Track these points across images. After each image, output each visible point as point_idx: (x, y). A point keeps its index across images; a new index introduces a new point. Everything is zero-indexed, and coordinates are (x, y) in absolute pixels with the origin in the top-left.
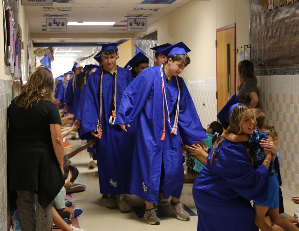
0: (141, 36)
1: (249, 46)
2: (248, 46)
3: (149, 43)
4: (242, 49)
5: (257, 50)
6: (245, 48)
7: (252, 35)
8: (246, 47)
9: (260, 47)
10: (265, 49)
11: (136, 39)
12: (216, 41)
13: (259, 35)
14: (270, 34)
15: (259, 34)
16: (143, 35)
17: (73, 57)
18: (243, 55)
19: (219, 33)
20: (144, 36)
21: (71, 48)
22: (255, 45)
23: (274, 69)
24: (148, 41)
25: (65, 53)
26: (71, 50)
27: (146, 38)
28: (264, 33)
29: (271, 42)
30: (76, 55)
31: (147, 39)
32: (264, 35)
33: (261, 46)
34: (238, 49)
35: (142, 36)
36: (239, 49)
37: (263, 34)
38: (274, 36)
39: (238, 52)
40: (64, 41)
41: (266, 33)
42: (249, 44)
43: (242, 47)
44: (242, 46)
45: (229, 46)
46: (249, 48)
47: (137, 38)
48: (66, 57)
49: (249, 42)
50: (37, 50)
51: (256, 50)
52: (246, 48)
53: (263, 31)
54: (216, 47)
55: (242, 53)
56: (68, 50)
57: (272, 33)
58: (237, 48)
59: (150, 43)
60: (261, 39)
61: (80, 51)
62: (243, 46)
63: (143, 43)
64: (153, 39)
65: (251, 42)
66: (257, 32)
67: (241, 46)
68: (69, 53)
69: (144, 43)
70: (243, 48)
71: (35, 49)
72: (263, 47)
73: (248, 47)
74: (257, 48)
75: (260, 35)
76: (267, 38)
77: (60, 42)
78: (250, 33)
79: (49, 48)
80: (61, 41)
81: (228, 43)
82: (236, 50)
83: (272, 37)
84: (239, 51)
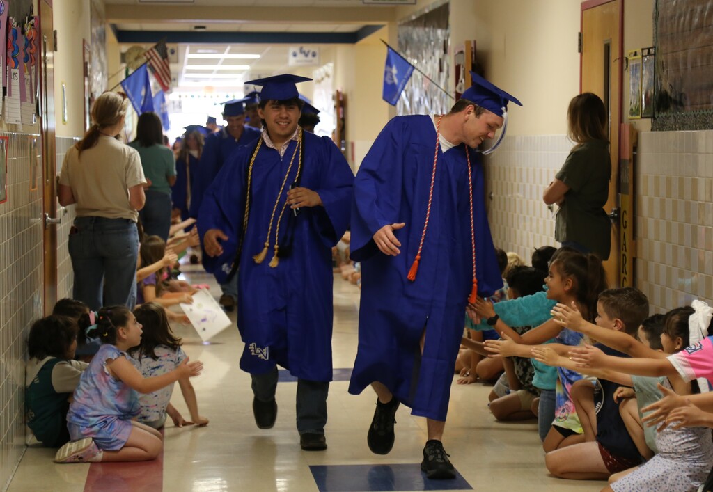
0: (410, 16)
1: (652, 51)
2: (649, 49)
3: (428, 38)
4: (636, 57)
5: (669, 61)
6: (643, 56)
7: (659, 20)
8: (646, 52)
9: (674, 54)
10: (685, 59)
11: (400, 26)
12: (580, 35)
13: (674, 23)
14: (696, 20)
15: (673, 20)
16: (415, 14)
17: (241, 72)
18: (638, 75)
19: (588, 12)
20: (418, 15)
21: (229, 47)
22: (664, 48)
23: (703, 114)
24: (427, 29)
25: (215, 62)
26: (230, 52)
27: (423, 22)
28: (685, 16)
29: (699, 40)
30: (247, 67)
31: (425, 26)
32: (684, 20)
33: (677, 52)
34: (627, 59)
35: (414, 18)
36: (630, 59)
37: (682, 19)
38: (704, 25)
39: (627, 66)
40: (204, 27)
41: (688, 17)
42: (651, 46)
43: (636, 54)
44: (637, 50)
45: (607, 48)
46: (652, 55)
47: (403, 22)
48: (219, 72)
49: (652, 39)
50: (129, 52)
51: (667, 62)
52: (646, 56)
53: (683, 9)
54: (580, 50)
55: (636, 69)
56: (222, 52)
57: (701, 17)
58: (626, 55)
59: (432, 38)
60: (678, 33)
61: (257, 56)
62: (639, 51)
63: (415, 37)
64: (440, 27)
65: (657, 42)
66: (669, 12)
67: (634, 51)
68: (227, 62)
69: (418, 36)
70: (639, 56)
71: (125, 48)
72: (681, 55)
73: (649, 53)
74: (669, 57)
75: (676, 21)
76: (690, 30)
77: (192, 29)
78: (655, 15)
79: (155, 47)
80: (197, 27)
81: (607, 42)
82: (623, 60)
83: (700, 27)
84: (631, 64)
